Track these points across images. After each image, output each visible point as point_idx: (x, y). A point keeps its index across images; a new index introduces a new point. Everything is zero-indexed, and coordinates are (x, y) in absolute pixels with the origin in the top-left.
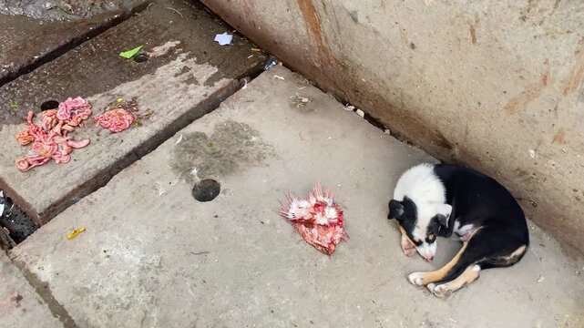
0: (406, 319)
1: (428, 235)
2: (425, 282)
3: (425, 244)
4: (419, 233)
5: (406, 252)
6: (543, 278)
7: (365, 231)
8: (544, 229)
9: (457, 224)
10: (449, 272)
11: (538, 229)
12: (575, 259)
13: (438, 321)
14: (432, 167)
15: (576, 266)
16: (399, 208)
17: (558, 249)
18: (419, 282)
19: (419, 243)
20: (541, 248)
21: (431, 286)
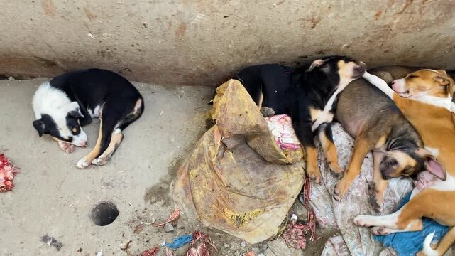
0: (91, 192)
1: (71, 130)
2: (89, 161)
3: (75, 137)
4: (65, 132)
5: (67, 151)
6: (162, 112)
7: (30, 156)
8: (149, 82)
9: (90, 111)
10: (101, 145)
11: (145, 84)
12: (175, 89)
13: (111, 179)
14: (49, 84)
15: (178, 93)
16: (41, 124)
17: (163, 89)
18: (85, 164)
19: (70, 140)
20: (153, 95)
21: (95, 162)
